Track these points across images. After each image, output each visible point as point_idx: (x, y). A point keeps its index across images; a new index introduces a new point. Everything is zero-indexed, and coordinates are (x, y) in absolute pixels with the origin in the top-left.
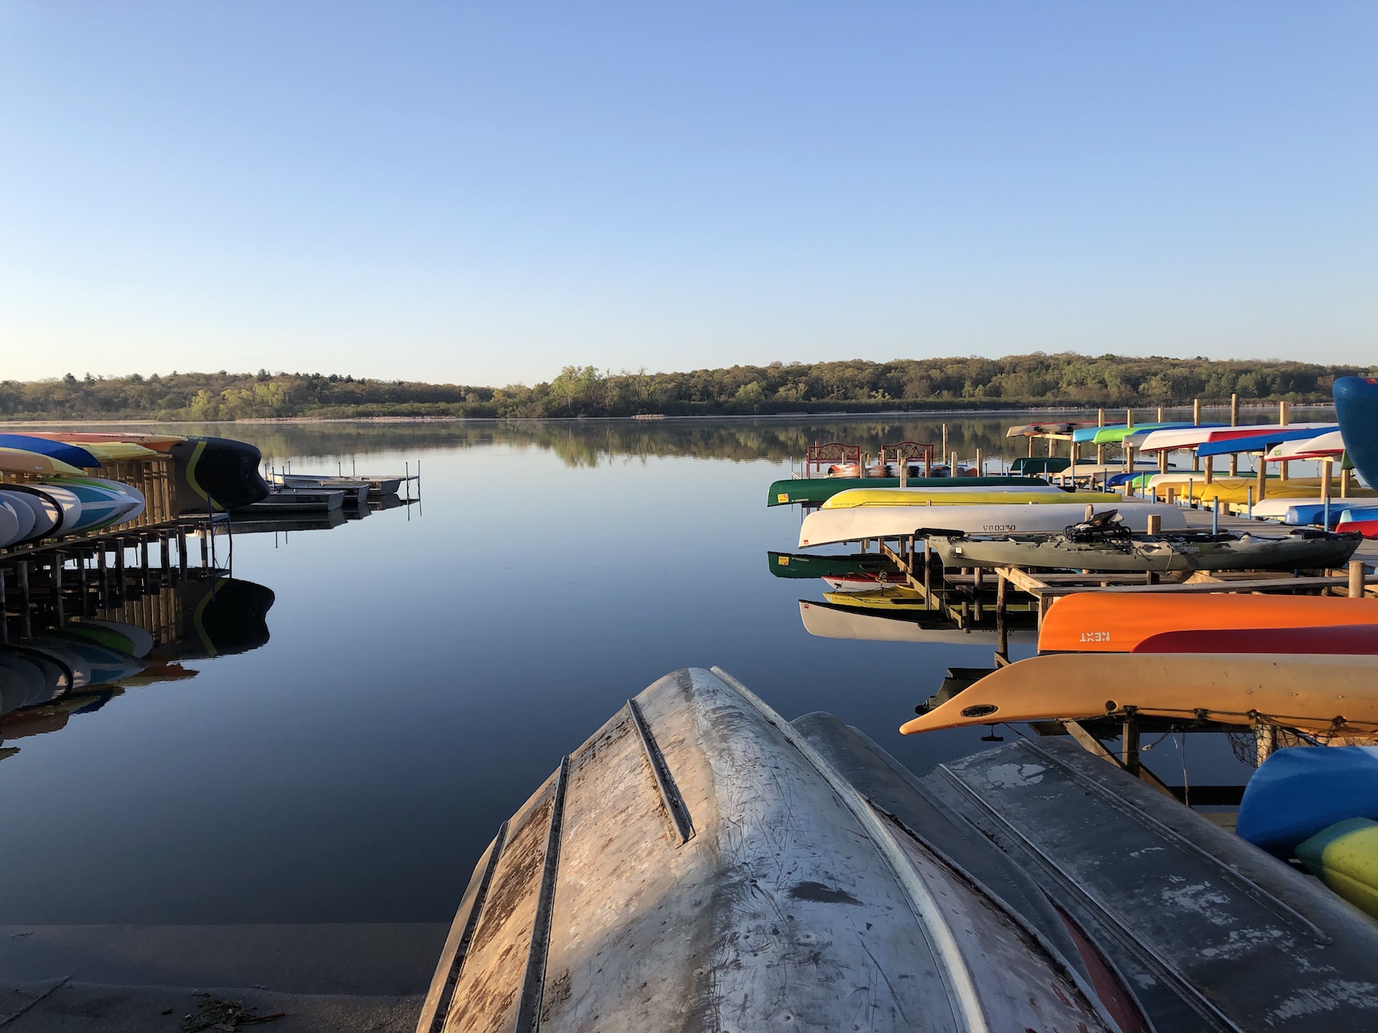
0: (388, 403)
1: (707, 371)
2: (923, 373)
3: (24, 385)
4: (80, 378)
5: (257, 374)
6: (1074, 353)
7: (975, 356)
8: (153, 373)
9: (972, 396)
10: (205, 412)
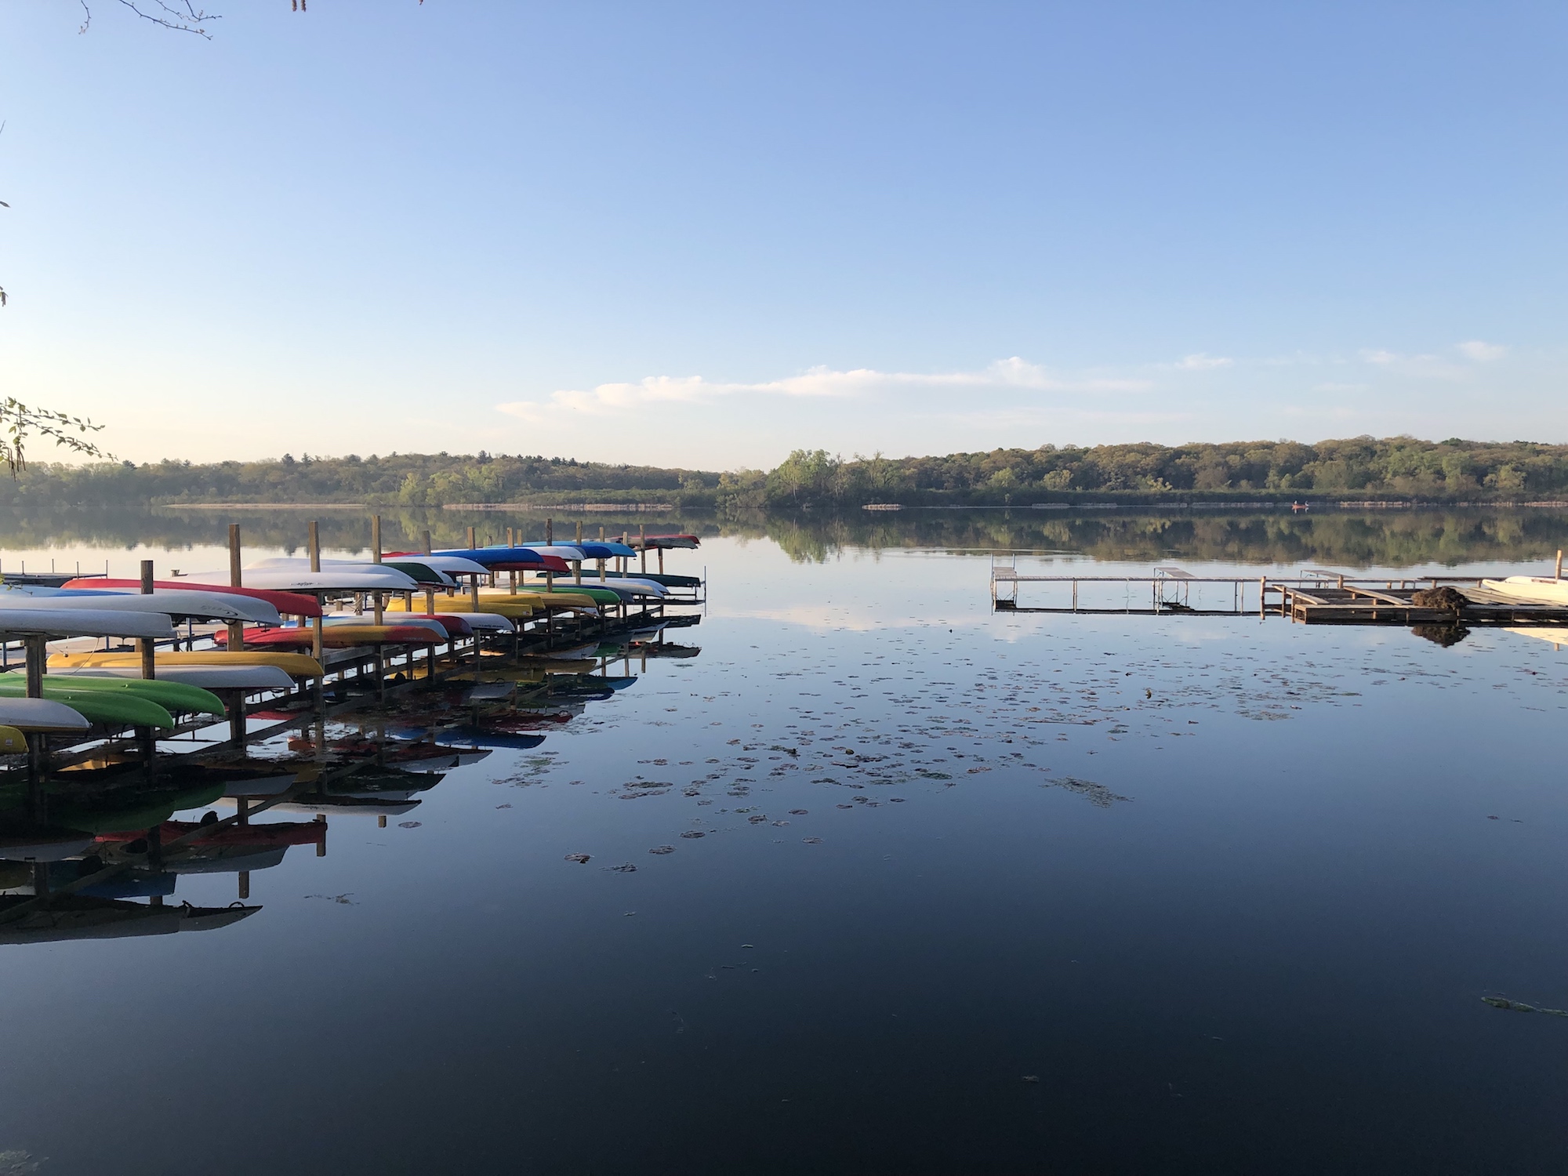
0: (604, 489)
1: (965, 454)
2: (1220, 459)
3: (243, 465)
4: (298, 458)
5: (477, 456)
6: (1411, 437)
7: (1285, 440)
8: (371, 454)
9: (1277, 487)
10: (412, 497)
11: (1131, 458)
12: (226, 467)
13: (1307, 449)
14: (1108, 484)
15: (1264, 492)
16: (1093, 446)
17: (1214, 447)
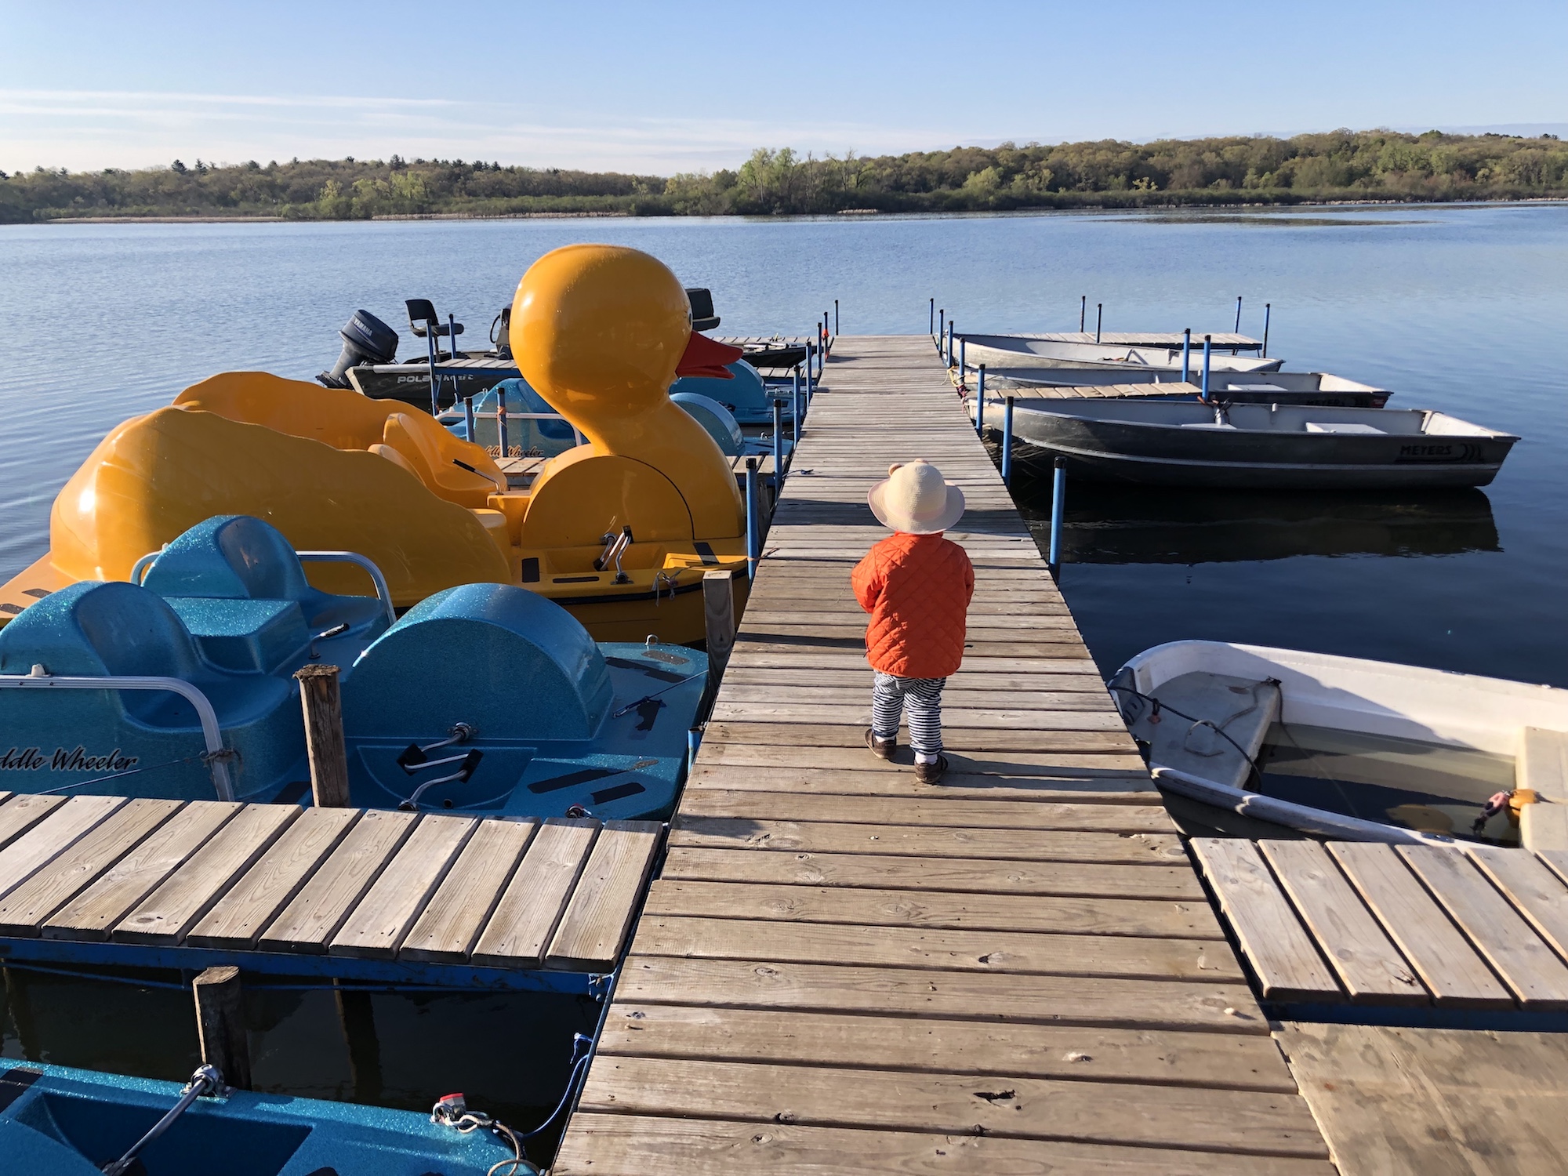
0: (545, 196)
1: (921, 154)
2: (1193, 156)
3: (129, 174)
4: (190, 166)
5: (389, 161)
6: (1388, 130)
7: (1260, 135)
8: (271, 160)
9: (1255, 187)
10: (336, 208)
11: (1101, 157)
12: (109, 175)
13: (1284, 143)
14: (1079, 185)
15: (1241, 192)
16: (1057, 143)
17: (1185, 144)
